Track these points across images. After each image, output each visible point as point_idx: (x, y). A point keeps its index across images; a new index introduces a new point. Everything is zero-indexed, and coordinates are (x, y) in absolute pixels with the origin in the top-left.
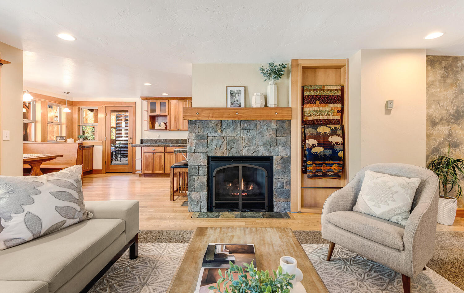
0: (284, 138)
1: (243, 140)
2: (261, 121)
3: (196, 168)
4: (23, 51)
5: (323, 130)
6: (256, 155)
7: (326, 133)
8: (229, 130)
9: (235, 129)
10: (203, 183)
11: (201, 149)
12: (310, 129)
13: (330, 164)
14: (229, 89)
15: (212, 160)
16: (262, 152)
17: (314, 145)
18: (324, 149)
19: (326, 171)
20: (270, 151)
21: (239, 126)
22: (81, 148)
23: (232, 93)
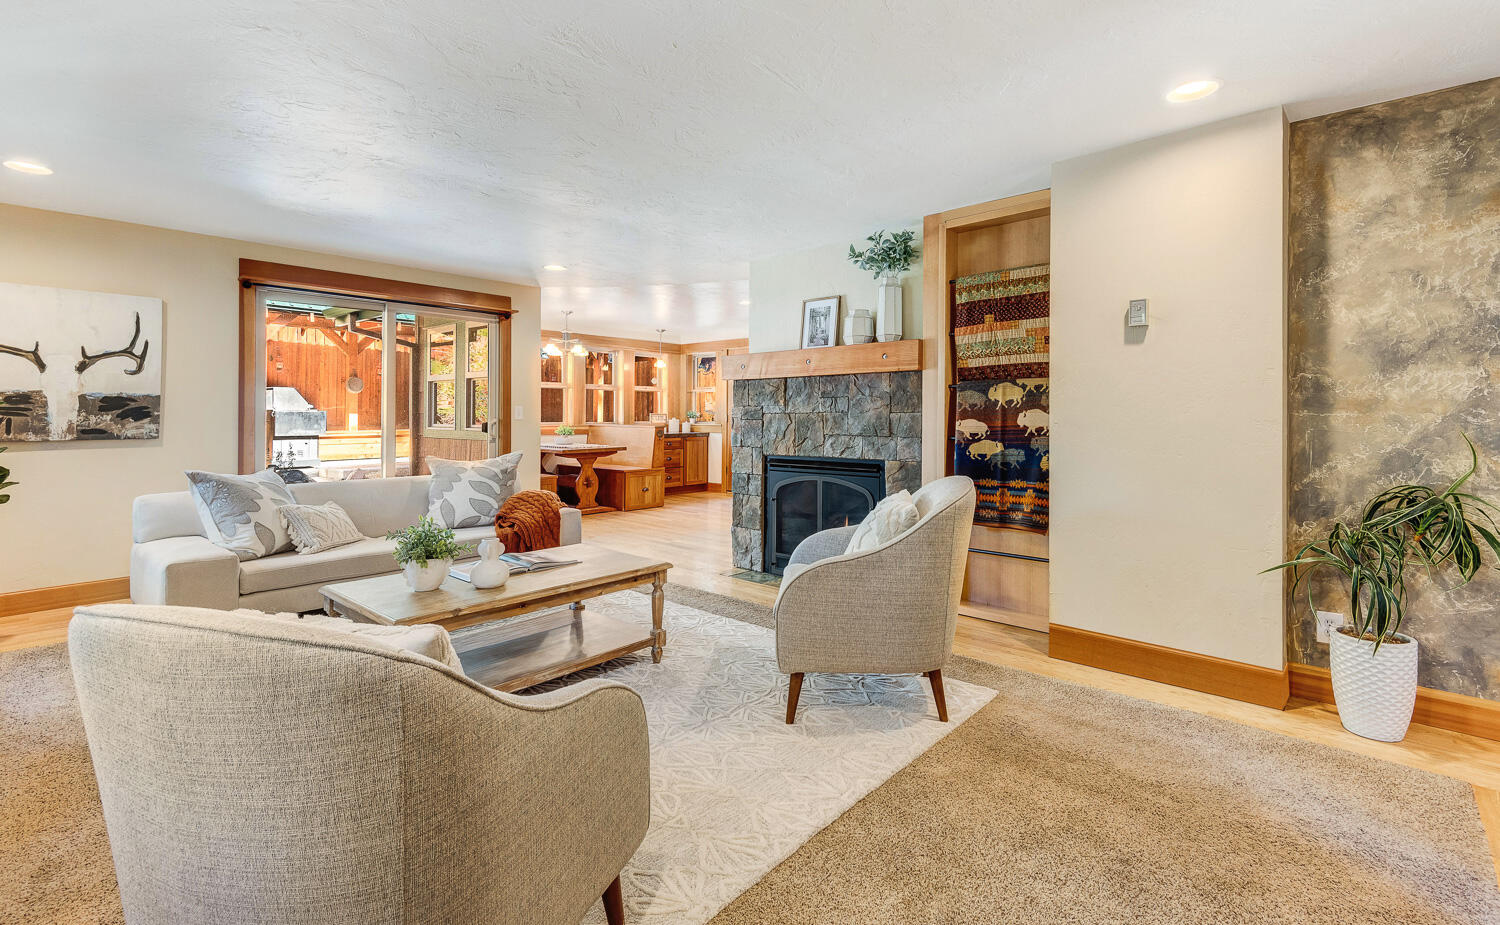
0: (906, 417)
1: (824, 420)
2: (859, 376)
3: (744, 479)
4: (540, 289)
5: (1004, 394)
6: (850, 457)
7: (1012, 401)
8: (799, 399)
9: (809, 396)
10: (754, 511)
11: (752, 440)
12: (968, 393)
13: (1018, 489)
14: (809, 306)
15: (770, 463)
16: (860, 450)
17: (977, 434)
18: (1005, 447)
19: (1010, 510)
20: (876, 447)
21: (816, 390)
22: (663, 444)
23: (814, 315)
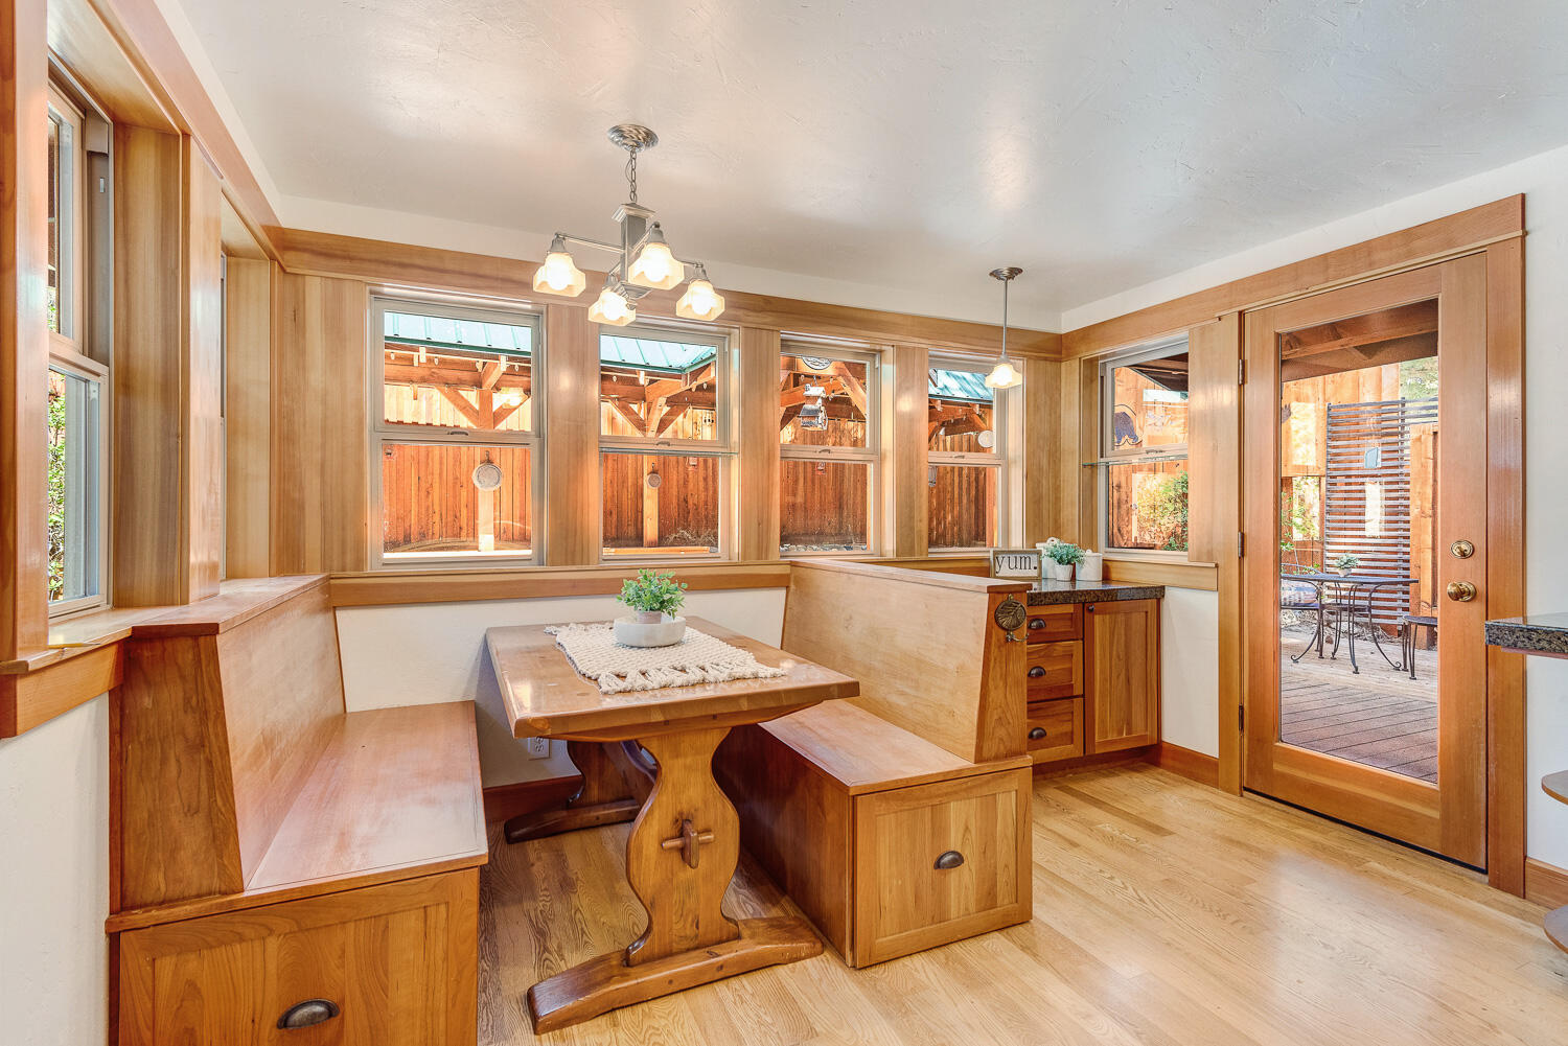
22: (1016, 626)
